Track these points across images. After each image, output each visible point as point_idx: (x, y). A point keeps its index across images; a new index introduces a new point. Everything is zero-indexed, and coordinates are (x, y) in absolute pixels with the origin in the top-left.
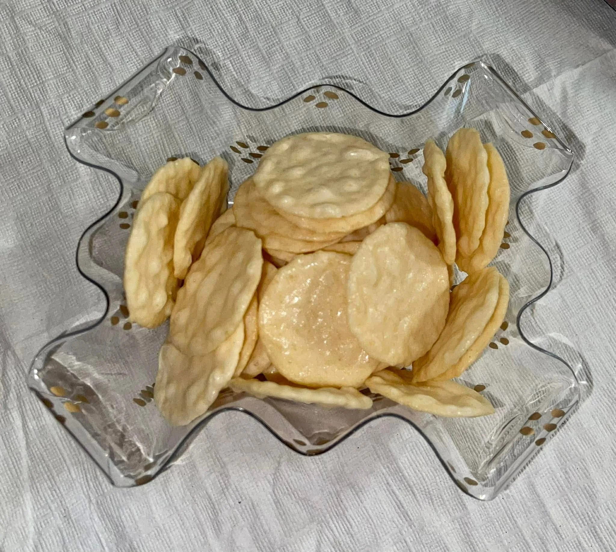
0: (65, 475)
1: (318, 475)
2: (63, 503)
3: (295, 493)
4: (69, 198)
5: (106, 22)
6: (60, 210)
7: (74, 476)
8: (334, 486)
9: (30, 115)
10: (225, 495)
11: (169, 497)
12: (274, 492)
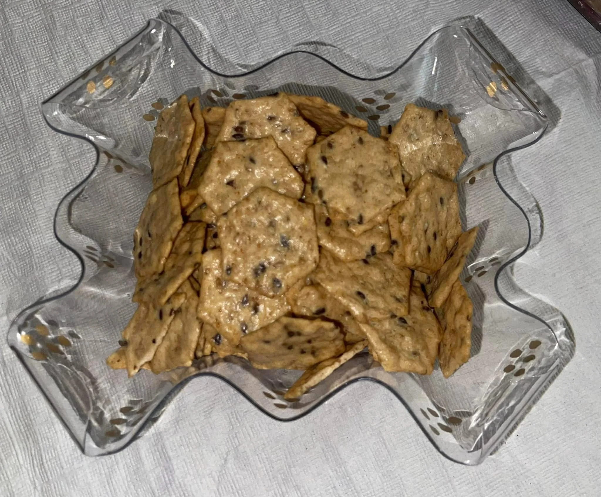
0: (13, 459)
1: (265, 475)
2: (10, 486)
3: (240, 492)
4: (39, 184)
5: (91, 15)
6: (29, 196)
7: (21, 462)
8: (280, 486)
9: (10, 103)
10: (168, 491)
11: (112, 489)
12: (218, 490)
